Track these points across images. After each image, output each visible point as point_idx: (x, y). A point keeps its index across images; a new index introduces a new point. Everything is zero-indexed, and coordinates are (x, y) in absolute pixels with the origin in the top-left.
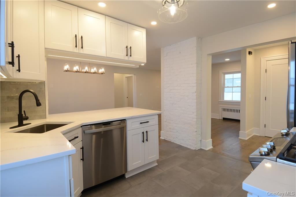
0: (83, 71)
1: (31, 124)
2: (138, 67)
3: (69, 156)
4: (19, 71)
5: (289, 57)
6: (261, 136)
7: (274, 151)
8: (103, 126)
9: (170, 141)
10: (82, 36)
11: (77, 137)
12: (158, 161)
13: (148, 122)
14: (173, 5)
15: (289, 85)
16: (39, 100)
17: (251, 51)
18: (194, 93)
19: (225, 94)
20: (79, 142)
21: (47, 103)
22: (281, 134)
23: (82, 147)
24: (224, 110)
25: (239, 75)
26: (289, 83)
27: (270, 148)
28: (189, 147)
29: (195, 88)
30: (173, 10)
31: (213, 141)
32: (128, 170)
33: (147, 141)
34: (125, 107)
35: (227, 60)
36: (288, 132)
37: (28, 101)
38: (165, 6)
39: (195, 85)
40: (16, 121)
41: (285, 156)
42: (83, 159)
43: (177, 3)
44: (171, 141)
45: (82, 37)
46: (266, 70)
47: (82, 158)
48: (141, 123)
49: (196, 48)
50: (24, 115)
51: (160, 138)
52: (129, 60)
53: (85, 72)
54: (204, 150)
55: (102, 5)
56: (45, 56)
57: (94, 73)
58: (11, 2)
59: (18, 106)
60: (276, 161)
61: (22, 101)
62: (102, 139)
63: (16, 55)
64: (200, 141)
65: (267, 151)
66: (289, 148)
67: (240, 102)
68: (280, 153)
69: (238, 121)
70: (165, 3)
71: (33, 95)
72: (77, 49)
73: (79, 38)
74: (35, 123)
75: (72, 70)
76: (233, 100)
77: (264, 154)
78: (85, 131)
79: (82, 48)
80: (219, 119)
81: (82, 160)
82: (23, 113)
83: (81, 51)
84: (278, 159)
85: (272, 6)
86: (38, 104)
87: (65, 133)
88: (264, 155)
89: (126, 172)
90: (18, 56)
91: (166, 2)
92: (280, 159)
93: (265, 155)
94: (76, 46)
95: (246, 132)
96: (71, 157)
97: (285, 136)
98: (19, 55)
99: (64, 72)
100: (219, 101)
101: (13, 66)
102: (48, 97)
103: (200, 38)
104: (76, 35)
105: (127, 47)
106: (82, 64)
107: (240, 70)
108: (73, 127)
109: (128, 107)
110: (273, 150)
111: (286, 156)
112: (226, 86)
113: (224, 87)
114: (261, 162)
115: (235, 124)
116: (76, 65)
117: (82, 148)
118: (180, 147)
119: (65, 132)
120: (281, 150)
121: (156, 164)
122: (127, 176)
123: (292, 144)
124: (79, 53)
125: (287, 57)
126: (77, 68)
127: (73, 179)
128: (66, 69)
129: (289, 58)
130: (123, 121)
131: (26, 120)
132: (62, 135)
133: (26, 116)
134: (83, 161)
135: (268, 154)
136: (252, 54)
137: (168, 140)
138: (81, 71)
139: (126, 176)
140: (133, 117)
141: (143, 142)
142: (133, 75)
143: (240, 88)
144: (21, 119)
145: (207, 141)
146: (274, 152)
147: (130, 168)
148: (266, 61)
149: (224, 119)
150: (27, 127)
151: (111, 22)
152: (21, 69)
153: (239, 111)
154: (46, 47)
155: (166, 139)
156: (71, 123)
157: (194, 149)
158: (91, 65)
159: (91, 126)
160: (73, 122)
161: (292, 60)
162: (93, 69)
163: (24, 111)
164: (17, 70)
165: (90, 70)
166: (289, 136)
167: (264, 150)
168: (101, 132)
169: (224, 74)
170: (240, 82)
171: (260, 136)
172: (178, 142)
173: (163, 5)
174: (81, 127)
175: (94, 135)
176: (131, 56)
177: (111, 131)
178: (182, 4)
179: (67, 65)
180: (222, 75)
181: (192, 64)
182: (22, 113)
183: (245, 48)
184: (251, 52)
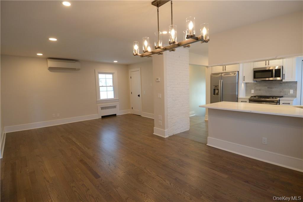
113: (99, 86)
149: (103, 117)
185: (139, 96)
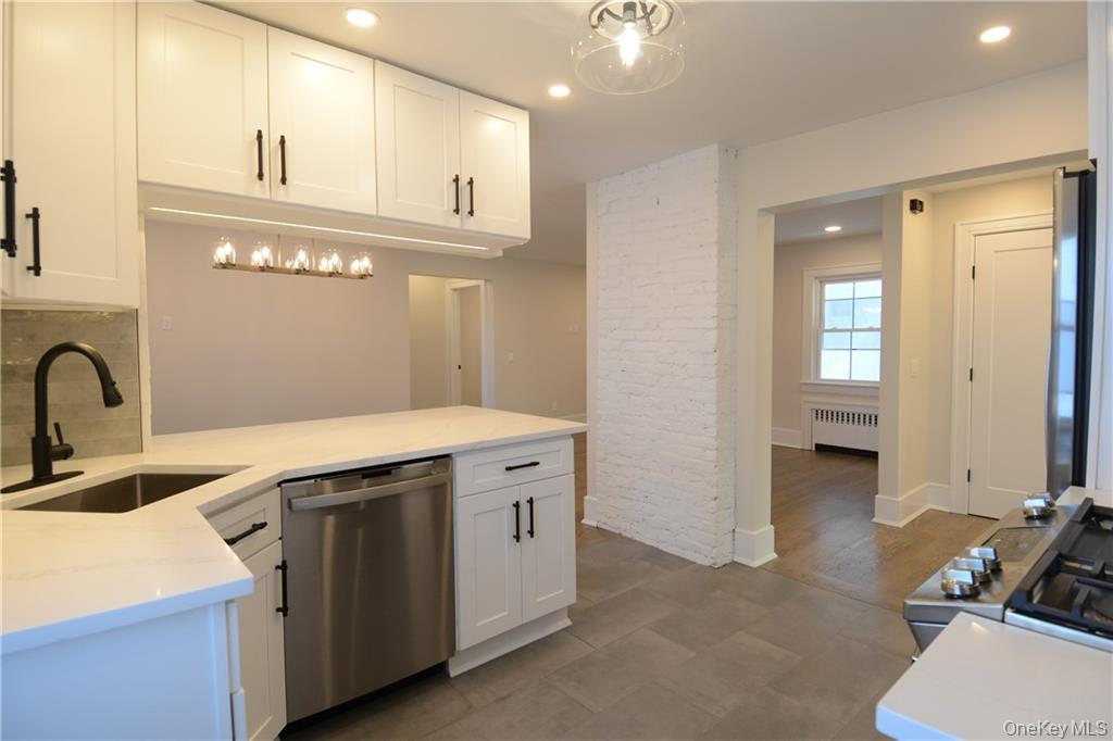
0: (288, 265)
1: (82, 473)
2: (500, 254)
3: (228, 602)
4: (37, 273)
5: (1054, 222)
6: (953, 511)
7: (997, 580)
8: (366, 481)
9: (620, 535)
10: (283, 137)
11: (263, 525)
12: (571, 611)
13: (536, 464)
14: (630, 25)
15: (1056, 324)
16: (114, 383)
17: (919, 199)
18: (708, 353)
19: (825, 355)
20: (269, 546)
21: (144, 392)
22: (1025, 513)
23: (280, 564)
24: (821, 414)
25: (874, 288)
26: (1056, 320)
27: (982, 570)
28: (689, 556)
29: (713, 337)
30: (629, 44)
31: (776, 532)
32: (457, 648)
33: (532, 536)
34: (451, 405)
35: (833, 229)
36: (1050, 504)
37: (71, 387)
38: (600, 30)
39: (713, 323)
40: (25, 464)
41: (1035, 601)
42: (284, 610)
43: (644, 21)
44: (625, 534)
45: (283, 142)
46: (974, 268)
47: (281, 606)
48: (509, 469)
49: (716, 184)
50: (55, 442)
51: (583, 521)
52: (466, 227)
53: (298, 272)
54: (743, 565)
55: (361, 20)
56: (140, 212)
57: (331, 274)
58: (6, 7)
59: (33, 404)
60: (1003, 621)
61: (48, 385)
62: (360, 531)
63: (22, 207)
64: (730, 534)
65: (971, 581)
66: (1053, 570)
67: (877, 388)
68: (1018, 591)
69: (872, 456)
70: (600, 17)
71: (90, 362)
72: (263, 186)
73: (272, 144)
74: (98, 470)
75: (247, 263)
76: (853, 378)
77: (957, 592)
78: (293, 501)
79: (284, 181)
80: (803, 450)
81: (281, 613)
82: (51, 432)
83: (281, 195)
84: (1009, 613)
85: (995, 35)
86: (112, 398)
87: (211, 513)
88: (959, 597)
89: (453, 655)
90: (31, 212)
91: (605, 15)
92: (1018, 611)
93: (964, 597)
94: (261, 176)
95: (900, 499)
96: (234, 609)
97: (1038, 523)
98: (36, 210)
99: (216, 270)
100: (803, 381)
101: (12, 255)
102: (149, 368)
103: (732, 152)
104: (260, 132)
105: (456, 180)
106: (283, 242)
107: (878, 268)
108: (246, 488)
109: (462, 404)
110: (991, 577)
111: (1039, 602)
112: (826, 327)
113: (820, 330)
114: (947, 624)
115: (861, 467)
116: (263, 246)
117: (283, 567)
118: (655, 555)
119: (213, 509)
120: (1023, 576)
121: (567, 622)
122: (455, 670)
123: (1060, 555)
124: (270, 201)
125: (1049, 221)
126: (265, 256)
127: (242, 691)
128: (223, 261)
129: (1054, 227)
130: (442, 460)
131: (65, 459)
132: (203, 518)
133: (65, 442)
134: (285, 615)
135: (971, 594)
136: (921, 210)
137: (613, 530)
138: (280, 265)
139: (450, 667)
140: (478, 447)
141: (518, 541)
142: (482, 283)
143: (879, 333)
144: (45, 455)
145: (756, 533)
146: (996, 586)
147: (466, 637)
148: (973, 238)
149: (820, 448)
150: (67, 486)
151: (395, 86)
152: (42, 264)
153: (874, 420)
154: (142, 178)
155: (605, 527)
156: (238, 469)
157: (707, 562)
158: (318, 245)
159: (319, 480)
160: (247, 467)
161: (1067, 234)
162: (328, 258)
163: (57, 425)
164: (29, 268)
165: (317, 264)
166: (1054, 523)
167: (961, 577)
168: (356, 504)
169: (821, 282)
170: (878, 310)
171: (951, 513)
172: (648, 537)
173: (594, 27)
174: (279, 484)
175: (330, 514)
176: (471, 213)
177: (395, 499)
178: (662, 24)
179: (225, 242)
180: (815, 286)
181: (701, 246)
182: (49, 434)
183: (896, 190)
184: (921, 203)
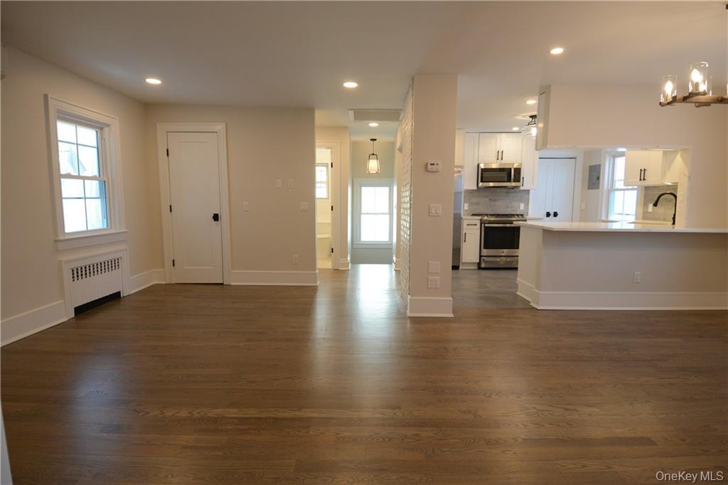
185: (216, 217)
